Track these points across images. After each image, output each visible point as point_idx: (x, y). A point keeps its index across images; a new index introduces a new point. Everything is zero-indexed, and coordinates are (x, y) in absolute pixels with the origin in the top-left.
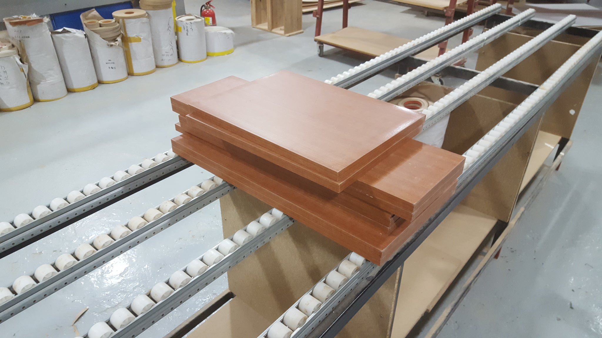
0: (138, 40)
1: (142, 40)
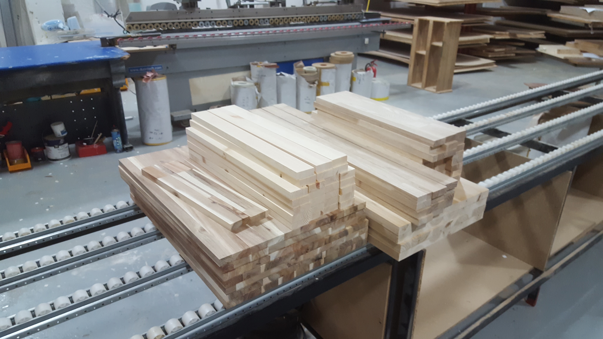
0: (328, 84)
1: (330, 85)
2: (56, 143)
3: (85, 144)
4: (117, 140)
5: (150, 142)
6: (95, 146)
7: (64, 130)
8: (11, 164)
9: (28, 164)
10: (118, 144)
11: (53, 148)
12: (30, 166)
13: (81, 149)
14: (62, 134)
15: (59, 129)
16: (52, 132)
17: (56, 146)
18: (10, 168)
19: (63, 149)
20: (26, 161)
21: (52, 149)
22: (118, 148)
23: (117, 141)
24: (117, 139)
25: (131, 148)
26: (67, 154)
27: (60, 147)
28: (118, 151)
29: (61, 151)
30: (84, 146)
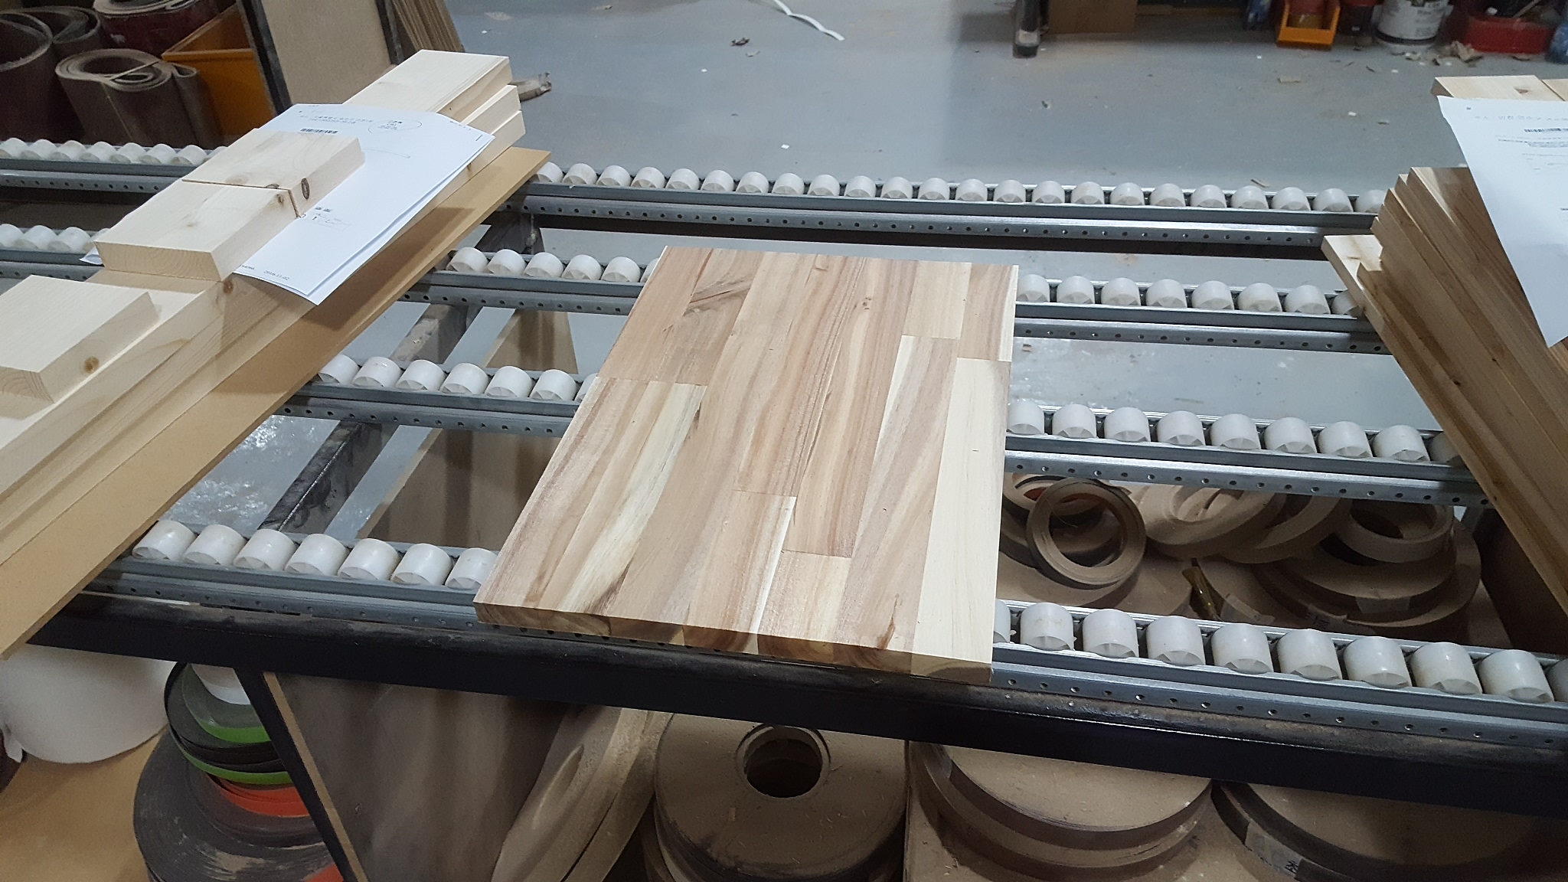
3: (1493, 11)
6: (1518, 24)
8: (1289, 24)
9: (1328, 35)
11: (1408, 4)
12: (1332, 40)
13: (1474, 22)
17: (1419, 1)
18: (1285, 32)
19: (1430, 13)
20: (1325, 25)
21: (1404, 6)
26: (1433, 27)
27: (1427, 4)
29: (1425, 18)
30: (1488, 18)
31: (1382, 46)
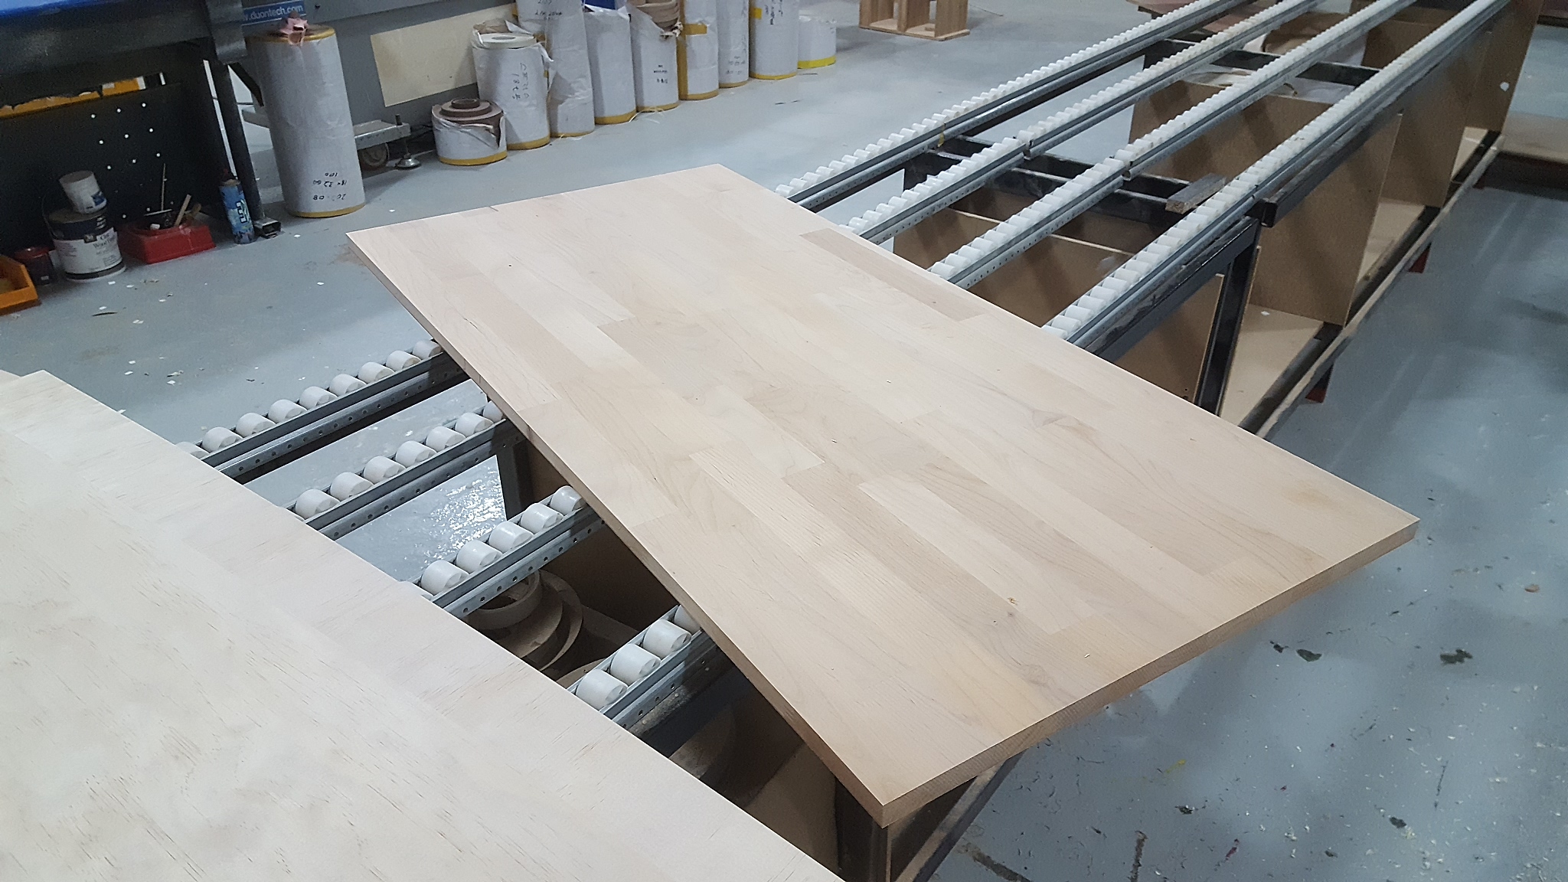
0: (703, 30)
1: (708, 29)
2: (86, 229)
3: (157, 226)
4: (239, 208)
5: (317, 207)
6: (182, 230)
7: (99, 193)
9: (31, 292)
10: (243, 220)
11: (83, 240)
12: (35, 296)
13: (147, 241)
14: (97, 204)
15: (85, 191)
16: (66, 202)
17: (90, 237)
19: (104, 243)
20: (20, 285)
21: (78, 244)
22: (244, 227)
23: (241, 211)
24: (239, 204)
25: (276, 227)
26: (117, 256)
27: (98, 237)
28: (245, 238)
29: (103, 249)
30: (155, 232)
31: (79, 284)
